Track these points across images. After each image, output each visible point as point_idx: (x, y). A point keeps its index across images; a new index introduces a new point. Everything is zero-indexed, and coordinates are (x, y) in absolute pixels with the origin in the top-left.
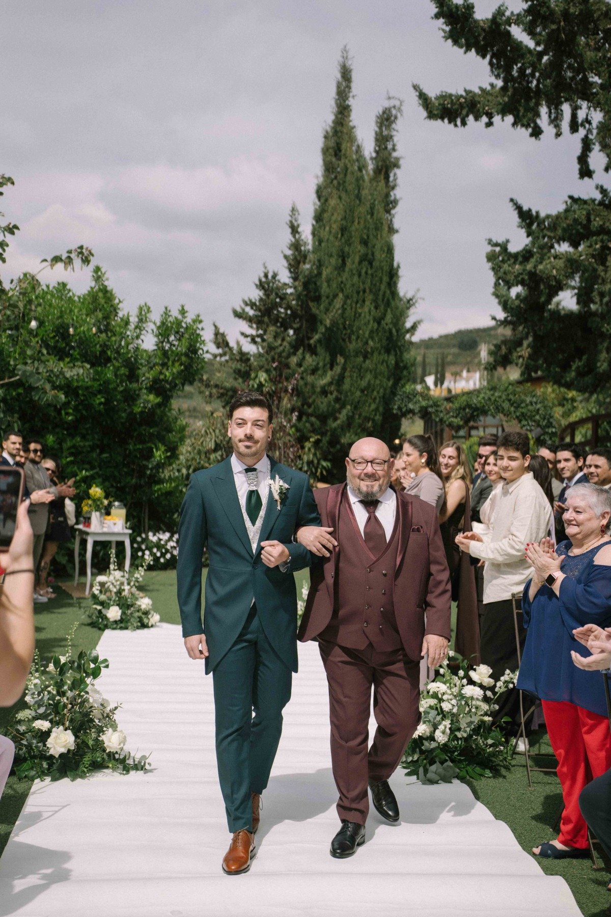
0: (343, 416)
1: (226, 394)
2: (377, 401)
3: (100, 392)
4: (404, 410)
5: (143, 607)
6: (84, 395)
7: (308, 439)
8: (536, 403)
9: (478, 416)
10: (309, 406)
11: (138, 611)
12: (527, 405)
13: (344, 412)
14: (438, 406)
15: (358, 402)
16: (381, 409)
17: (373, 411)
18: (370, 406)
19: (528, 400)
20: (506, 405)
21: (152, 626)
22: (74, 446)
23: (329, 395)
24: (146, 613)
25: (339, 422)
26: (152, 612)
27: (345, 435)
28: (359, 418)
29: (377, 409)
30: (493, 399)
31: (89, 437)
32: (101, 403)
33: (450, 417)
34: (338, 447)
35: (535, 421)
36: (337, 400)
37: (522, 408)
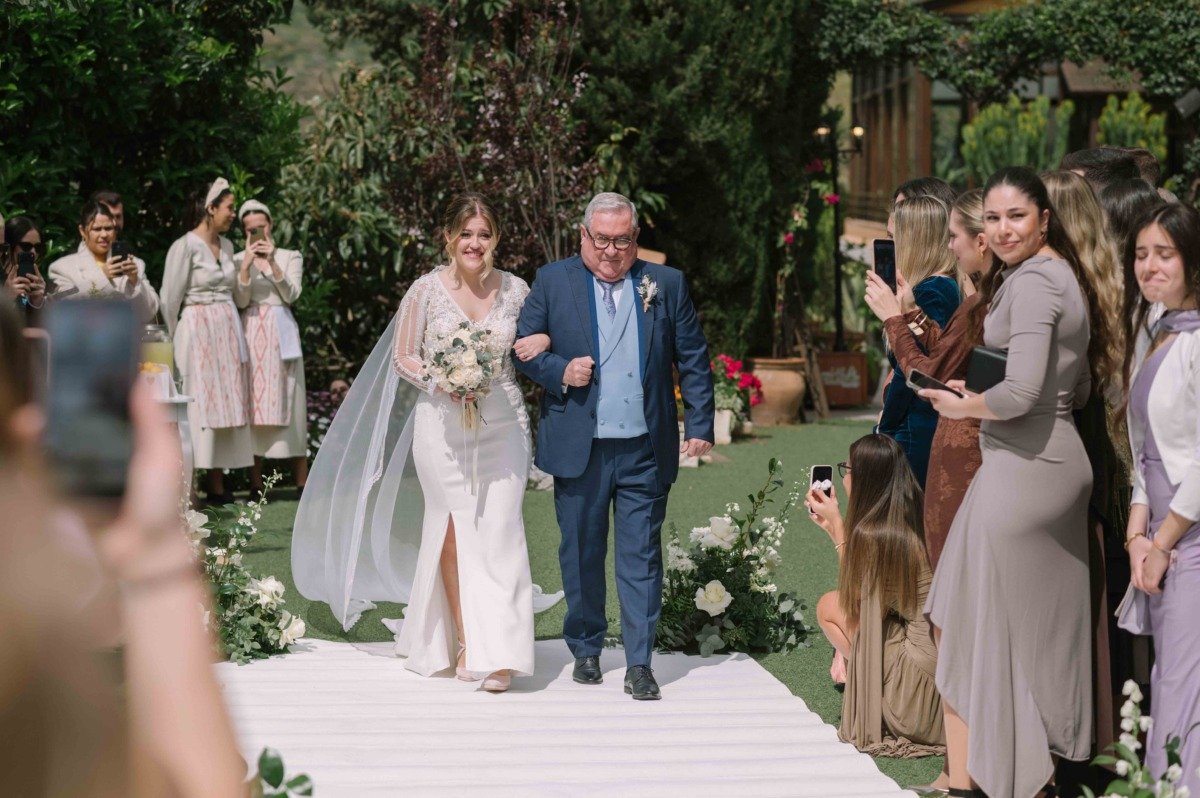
0: (692, 71)
1: (383, 24)
2: (777, 29)
3: (82, 35)
4: (846, 51)
5: (264, 600)
6: (43, 46)
7: (603, 136)
8: (1186, 26)
9: (1036, 60)
10: (604, 51)
11: (251, 612)
12: (1164, 32)
13: (696, 62)
14: (936, 38)
15: (729, 34)
16: (788, 50)
17: (766, 56)
18: (758, 44)
19: (1167, 17)
20: (1110, 33)
21: (285, 650)
22: (23, 179)
23: (655, 19)
24: (271, 617)
25: (681, 88)
26: (286, 614)
27: (698, 122)
28: (732, 77)
29: (776, 52)
30: (1076, 16)
31: (59, 153)
32: (86, 64)
33: (965, 68)
34: (682, 151)
35: (1182, 73)
36: (675, 31)
37: (1152, 39)
